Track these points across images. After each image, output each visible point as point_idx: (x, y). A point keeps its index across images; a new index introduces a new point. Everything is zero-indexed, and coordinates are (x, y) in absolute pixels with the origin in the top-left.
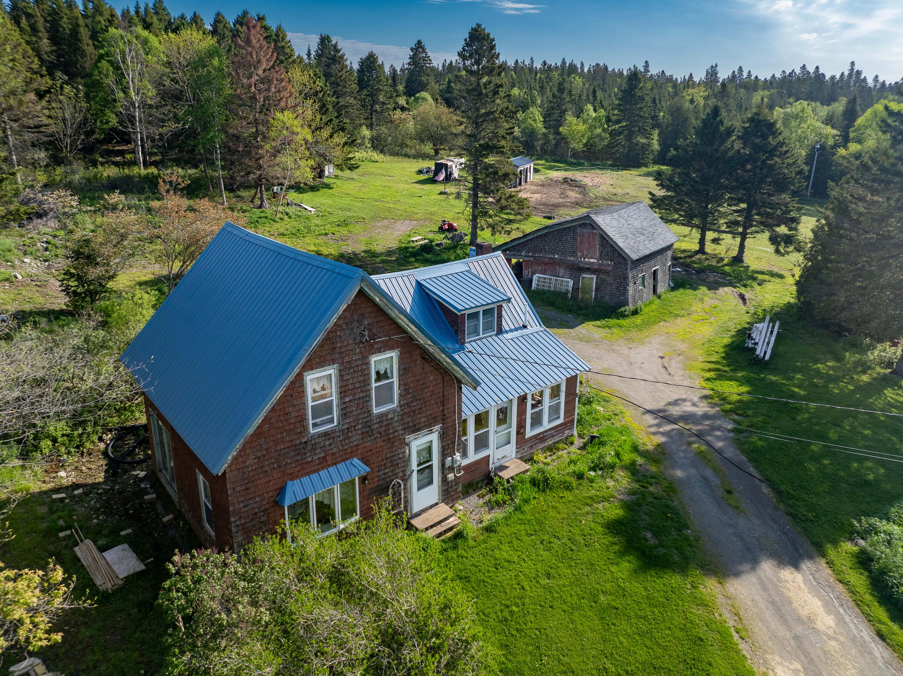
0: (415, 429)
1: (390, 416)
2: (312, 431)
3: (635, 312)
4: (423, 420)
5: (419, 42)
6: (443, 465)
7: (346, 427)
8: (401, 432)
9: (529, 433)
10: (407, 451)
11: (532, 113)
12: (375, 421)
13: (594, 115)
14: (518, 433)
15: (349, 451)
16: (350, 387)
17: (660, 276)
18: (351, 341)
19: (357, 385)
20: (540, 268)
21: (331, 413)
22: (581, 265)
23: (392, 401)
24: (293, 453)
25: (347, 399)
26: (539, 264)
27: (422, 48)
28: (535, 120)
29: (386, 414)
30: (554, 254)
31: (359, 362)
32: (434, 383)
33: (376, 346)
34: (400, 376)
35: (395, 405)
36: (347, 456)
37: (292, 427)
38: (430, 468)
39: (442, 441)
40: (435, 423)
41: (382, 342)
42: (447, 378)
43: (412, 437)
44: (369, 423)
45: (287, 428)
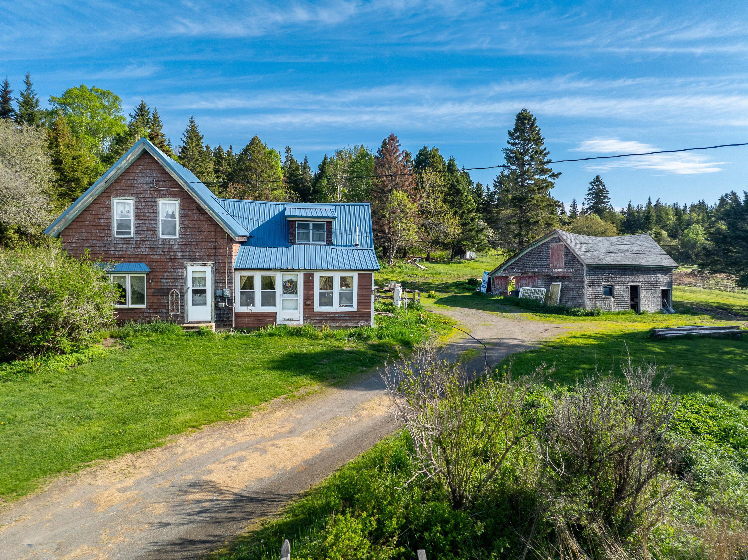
0: (193, 259)
1: (171, 243)
2: (116, 236)
3: (591, 315)
4: (198, 254)
6: (215, 294)
7: (139, 239)
8: (180, 257)
9: (317, 308)
10: (185, 272)
12: (160, 243)
14: (305, 305)
15: (140, 256)
16: (143, 214)
17: (643, 293)
18: (145, 185)
19: (147, 215)
20: (525, 282)
21: (130, 228)
22: (552, 275)
23: (174, 233)
24: (102, 245)
25: (140, 222)
26: (525, 278)
29: (170, 240)
31: (150, 200)
32: (208, 230)
33: (162, 193)
34: (181, 218)
35: (177, 237)
36: (139, 260)
37: (102, 228)
38: (204, 292)
39: (215, 276)
40: (209, 259)
41: (167, 191)
42: (219, 230)
43: (189, 263)
44: (155, 243)
45: (99, 227)
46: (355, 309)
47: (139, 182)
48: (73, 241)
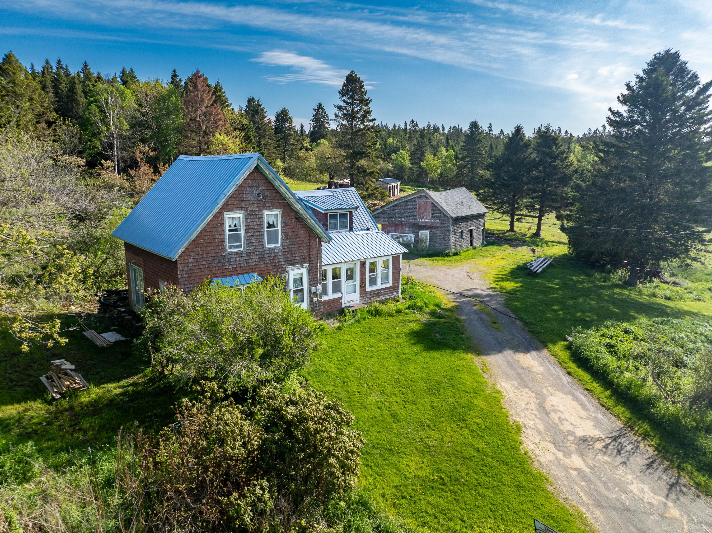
0: (292, 263)
1: (276, 251)
2: (229, 250)
3: (456, 254)
4: (297, 258)
5: (320, 105)
6: (310, 291)
7: (249, 251)
8: (283, 263)
9: (369, 288)
10: (287, 276)
11: (402, 154)
12: (267, 252)
13: (446, 154)
14: (361, 287)
15: (251, 267)
16: (252, 227)
17: (475, 234)
18: (252, 199)
19: (256, 227)
20: (393, 229)
21: (240, 242)
22: (420, 224)
23: (277, 242)
24: (217, 261)
25: (250, 234)
26: (392, 226)
27: (322, 108)
28: (404, 159)
29: (274, 249)
30: (402, 218)
31: (257, 213)
32: (304, 236)
33: (267, 205)
34: (282, 227)
35: (279, 244)
36: (250, 271)
37: (217, 244)
38: (302, 290)
39: (310, 275)
40: (305, 262)
41: (271, 203)
42: (312, 235)
43: (289, 268)
44: (262, 253)
45: (214, 244)
46: (390, 285)
47: (248, 195)
48: (190, 261)
